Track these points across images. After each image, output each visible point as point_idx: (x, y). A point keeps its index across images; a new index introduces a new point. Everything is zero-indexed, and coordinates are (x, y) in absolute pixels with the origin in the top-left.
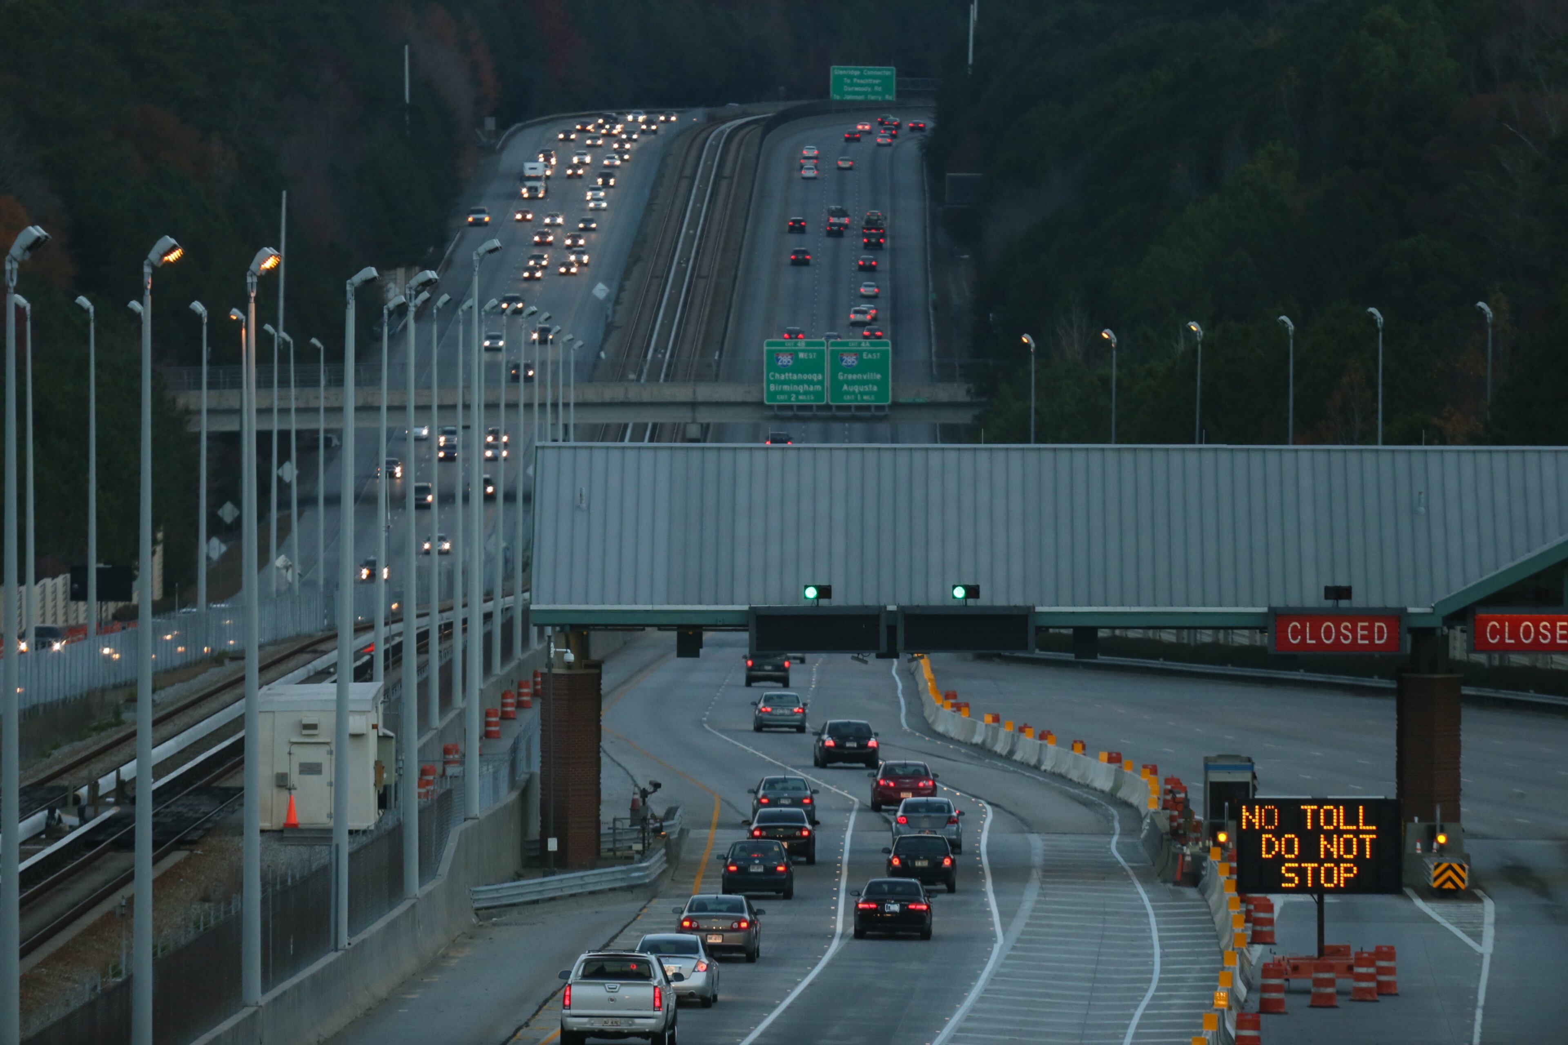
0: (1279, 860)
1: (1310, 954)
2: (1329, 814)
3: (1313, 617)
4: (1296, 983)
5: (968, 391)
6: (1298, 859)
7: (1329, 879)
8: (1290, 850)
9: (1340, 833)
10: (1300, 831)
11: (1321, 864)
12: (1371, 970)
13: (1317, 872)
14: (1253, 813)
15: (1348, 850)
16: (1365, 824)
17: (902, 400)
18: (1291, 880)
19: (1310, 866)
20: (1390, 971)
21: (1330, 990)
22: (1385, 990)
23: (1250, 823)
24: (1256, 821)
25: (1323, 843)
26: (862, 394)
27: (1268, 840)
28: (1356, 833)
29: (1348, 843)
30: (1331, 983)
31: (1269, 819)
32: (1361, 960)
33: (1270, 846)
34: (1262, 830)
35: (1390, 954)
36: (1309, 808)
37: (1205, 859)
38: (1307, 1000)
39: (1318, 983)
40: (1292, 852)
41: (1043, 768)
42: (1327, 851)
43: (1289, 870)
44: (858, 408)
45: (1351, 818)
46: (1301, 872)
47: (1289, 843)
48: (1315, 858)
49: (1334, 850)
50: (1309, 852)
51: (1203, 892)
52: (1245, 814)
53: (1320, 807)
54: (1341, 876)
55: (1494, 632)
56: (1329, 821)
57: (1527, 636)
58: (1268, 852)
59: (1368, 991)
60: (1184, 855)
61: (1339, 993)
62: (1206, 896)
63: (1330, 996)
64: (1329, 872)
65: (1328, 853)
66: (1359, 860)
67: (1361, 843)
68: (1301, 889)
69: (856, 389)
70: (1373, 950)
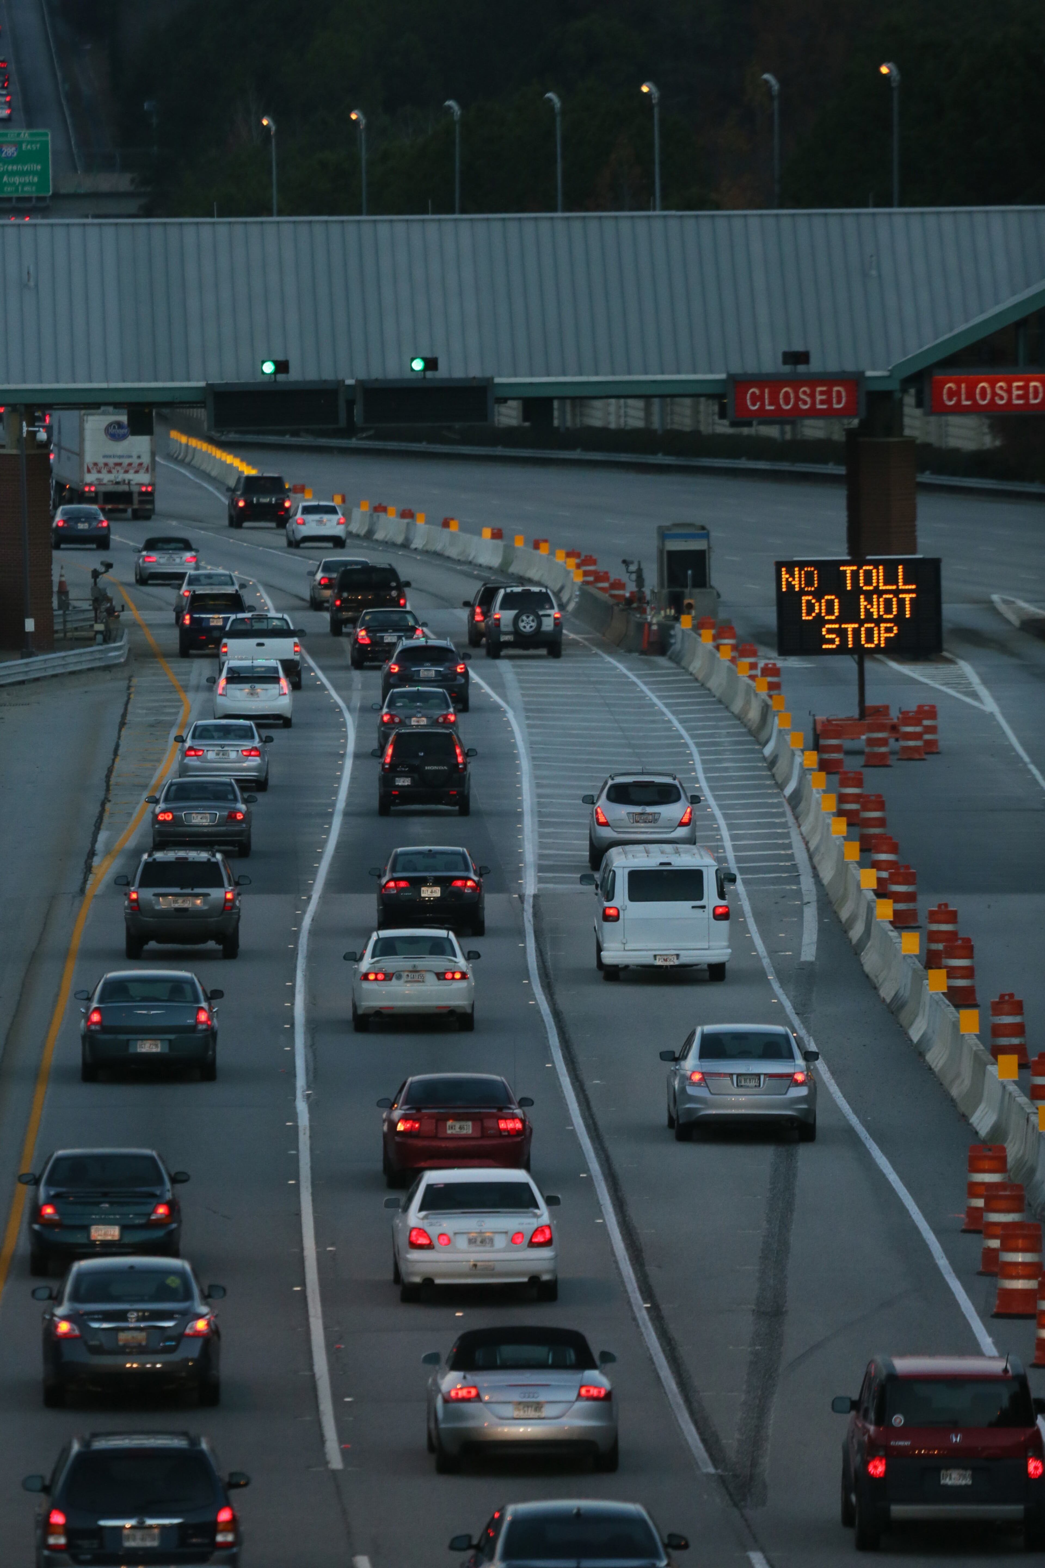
0: (820, 621)
1: (849, 714)
2: (868, 574)
3: (772, 383)
4: (848, 744)
5: (132, 181)
6: (837, 621)
7: (870, 639)
8: (830, 611)
9: (880, 593)
10: (840, 591)
11: (861, 625)
12: (918, 729)
13: (856, 632)
14: (792, 575)
15: (888, 610)
16: (905, 584)
17: (63, 191)
18: (832, 641)
19: (850, 627)
20: (932, 730)
21: (883, 750)
22: (931, 748)
23: (790, 585)
24: (796, 583)
25: (863, 603)
26: (24, 185)
27: (808, 602)
28: (896, 592)
29: (888, 603)
30: (884, 742)
31: (809, 582)
32: (907, 718)
33: (810, 608)
34: (802, 592)
35: (932, 713)
36: (849, 569)
37: (672, 627)
38: (861, 760)
39: (871, 742)
40: (832, 613)
41: (413, 546)
42: (867, 611)
43: (830, 631)
44: (19, 199)
45: (891, 578)
46: (842, 633)
47: (830, 604)
48: (855, 618)
49: (874, 610)
50: (850, 613)
51: (677, 659)
52: (785, 576)
53: (860, 568)
54: (881, 636)
55: (951, 394)
56: (868, 581)
57: (983, 397)
58: (808, 614)
59: (915, 749)
60: (650, 624)
61: (892, 753)
62: (683, 664)
63: (883, 756)
64: (869, 632)
65: (868, 613)
66: (899, 619)
67: (901, 603)
68: (842, 649)
69: (17, 180)
70: (915, 709)
